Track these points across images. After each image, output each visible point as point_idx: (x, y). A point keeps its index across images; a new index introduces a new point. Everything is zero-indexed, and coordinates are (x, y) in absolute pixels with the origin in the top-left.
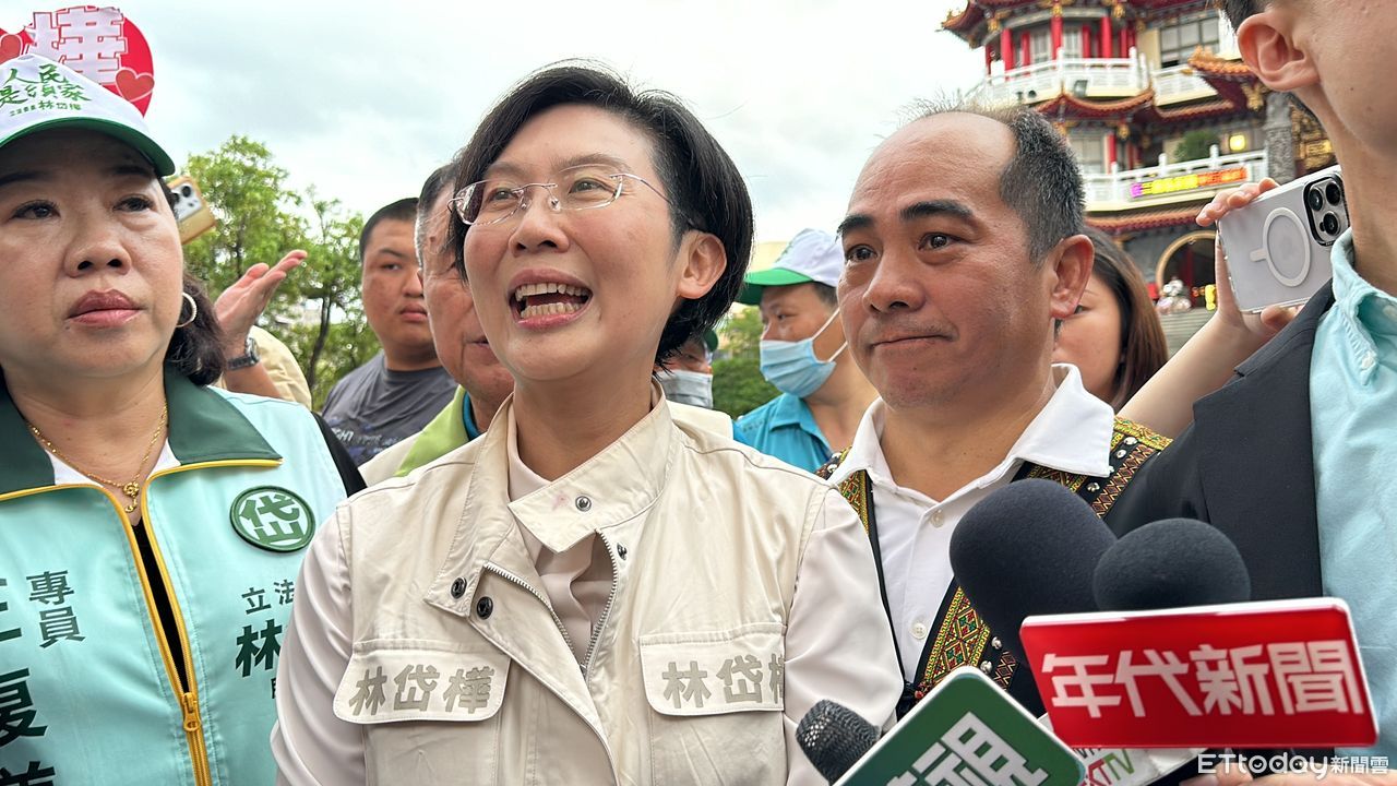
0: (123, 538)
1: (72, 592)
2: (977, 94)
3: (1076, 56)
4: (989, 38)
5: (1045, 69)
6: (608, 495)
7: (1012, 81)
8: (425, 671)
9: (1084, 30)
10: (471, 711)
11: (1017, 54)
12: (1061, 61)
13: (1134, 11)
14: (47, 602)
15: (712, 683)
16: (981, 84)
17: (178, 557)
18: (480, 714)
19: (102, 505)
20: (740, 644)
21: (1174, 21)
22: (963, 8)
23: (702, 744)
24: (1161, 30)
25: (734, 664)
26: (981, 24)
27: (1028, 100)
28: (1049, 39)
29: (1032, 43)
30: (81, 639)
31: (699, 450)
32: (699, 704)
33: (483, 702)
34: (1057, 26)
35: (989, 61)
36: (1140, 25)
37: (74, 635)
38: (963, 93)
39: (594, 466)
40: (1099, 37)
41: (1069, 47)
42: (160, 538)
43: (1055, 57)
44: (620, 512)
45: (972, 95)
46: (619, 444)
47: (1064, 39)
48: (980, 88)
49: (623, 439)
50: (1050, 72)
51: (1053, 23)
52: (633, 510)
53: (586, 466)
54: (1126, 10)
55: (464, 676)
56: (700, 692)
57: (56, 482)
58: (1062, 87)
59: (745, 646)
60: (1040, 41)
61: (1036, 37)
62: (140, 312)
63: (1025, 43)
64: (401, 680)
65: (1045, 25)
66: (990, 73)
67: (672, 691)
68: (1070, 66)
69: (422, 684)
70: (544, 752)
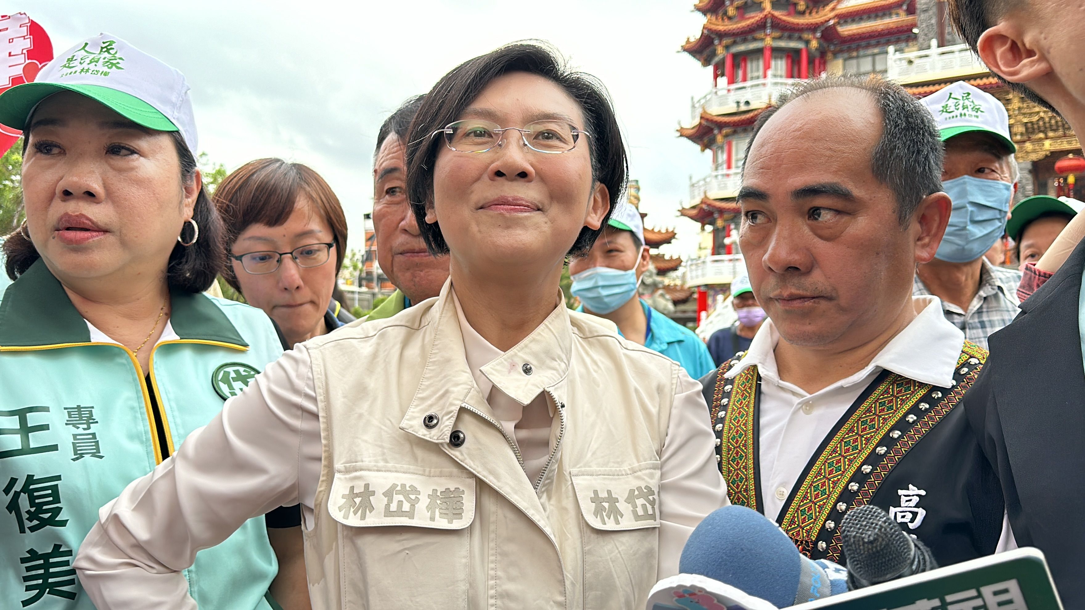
0: (136, 386)
1: (97, 422)
2: (706, 102)
3: (781, 76)
4: (716, 59)
5: (757, 85)
6: (542, 363)
7: (732, 93)
8: (408, 489)
9: (788, 57)
10: (450, 522)
11: (737, 74)
12: (770, 80)
13: (825, 45)
14: (78, 428)
15: (622, 506)
16: (710, 94)
17: (173, 404)
18: (456, 525)
19: (124, 361)
20: (638, 478)
21: (855, 54)
22: (698, 36)
23: (619, 552)
24: (845, 60)
25: (636, 493)
26: (711, 49)
27: (743, 108)
28: (761, 63)
29: (749, 65)
30: (101, 457)
31: (582, 335)
32: (617, 522)
33: (458, 515)
34: (767, 53)
35: (716, 76)
36: (830, 55)
37: (97, 454)
38: (696, 100)
39: (531, 342)
40: (799, 63)
41: (776, 69)
42: (161, 388)
43: (765, 76)
44: (552, 376)
45: (703, 101)
46: (544, 326)
47: (773, 63)
48: (708, 97)
49: (546, 322)
50: (761, 88)
51: (764, 50)
52: (560, 374)
53: (526, 341)
54: (820, 44)
55: (439, 494)
56: (616, 513)
57: (92, 340)
58: (770, 99)
59: (643, 479)
60: (754, 64)
61: (752, 61)
62: (108, 234)
63: (743, 64)
64: (389, 494)
65: (759, 52)
66: (716, 86)
67: (598, 512)
68: (776, 84)
69: (409, 500)
70: (504, 554)
